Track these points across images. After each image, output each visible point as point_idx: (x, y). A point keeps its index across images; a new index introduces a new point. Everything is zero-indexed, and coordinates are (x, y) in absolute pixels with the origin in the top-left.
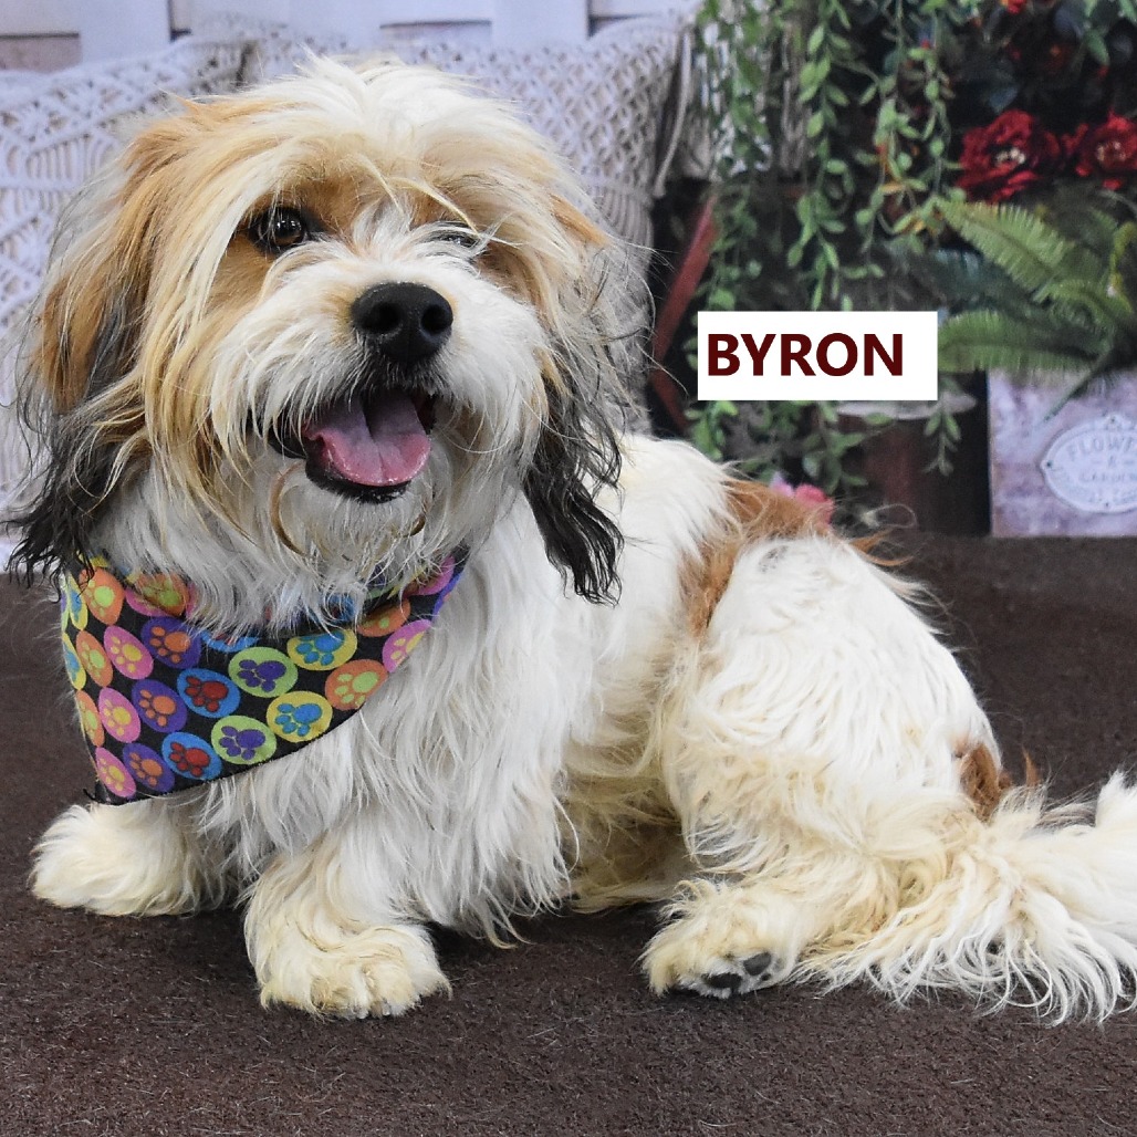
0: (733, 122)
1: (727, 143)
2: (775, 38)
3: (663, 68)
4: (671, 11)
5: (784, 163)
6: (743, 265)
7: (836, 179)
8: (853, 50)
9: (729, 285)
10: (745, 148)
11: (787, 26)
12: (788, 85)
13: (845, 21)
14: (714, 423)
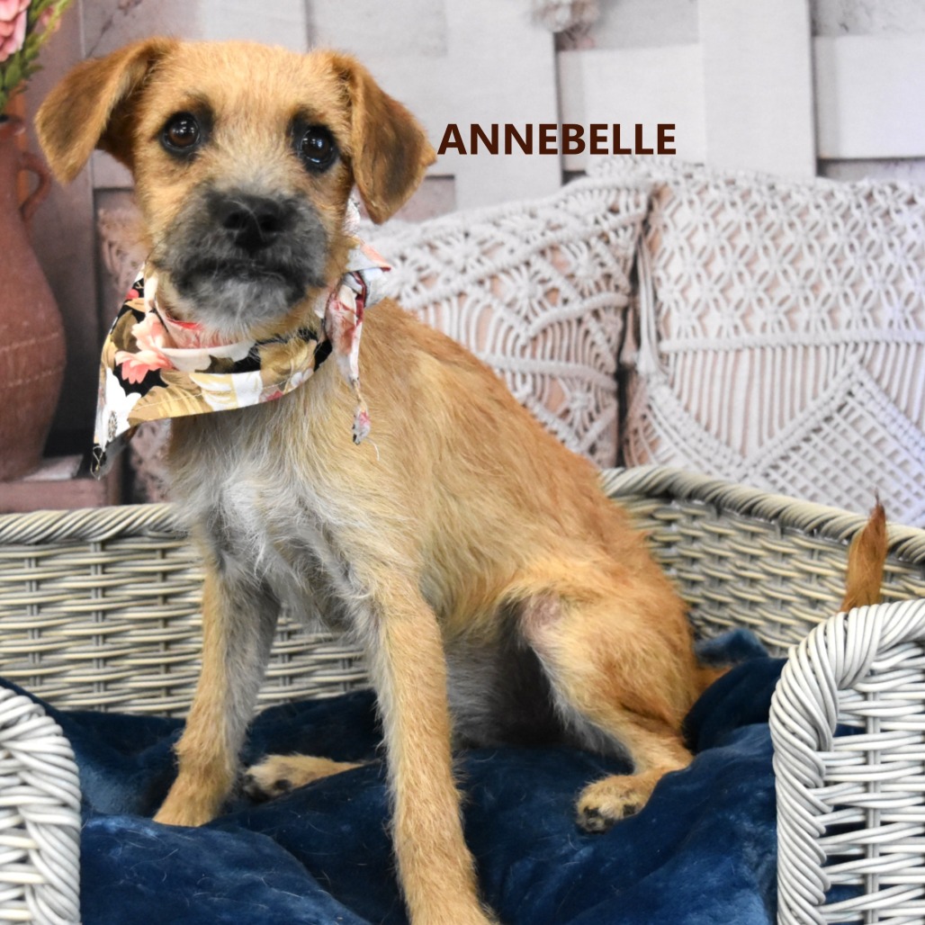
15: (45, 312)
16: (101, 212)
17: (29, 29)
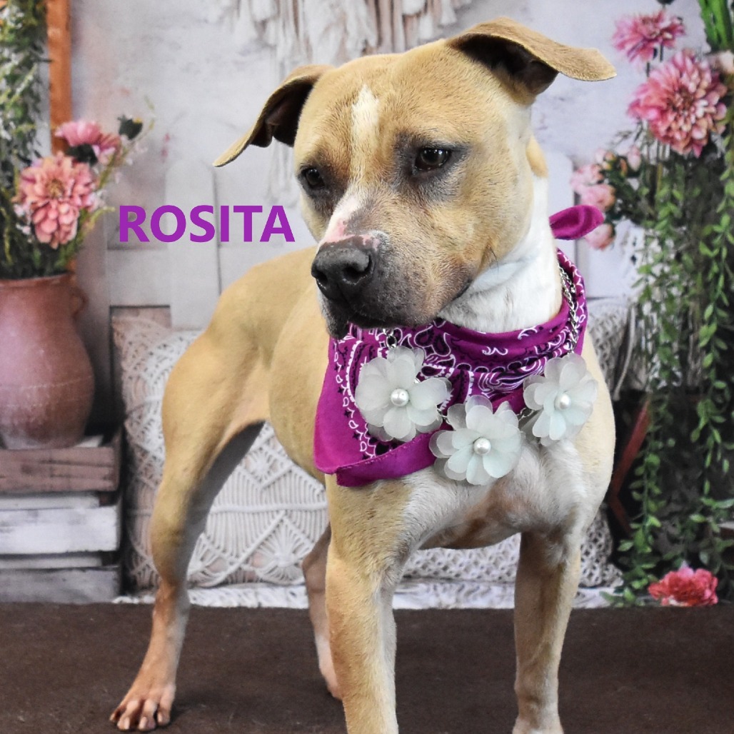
0: (659, 359)
1: (656, 370)
2: (684, 310)
3: (619, 327)
4: (624, 295)
5: (689, 382)
6: (665, 440)
7: (721, 391)
8: (730, 317)
9: (656, 452)
10: (665, 374)
11: (692, 304)
12: (692, 338)
13: (725, 301)
14: (647, 531)
15: (85, 365)
16: (114, 318)
17: (79, 228)
